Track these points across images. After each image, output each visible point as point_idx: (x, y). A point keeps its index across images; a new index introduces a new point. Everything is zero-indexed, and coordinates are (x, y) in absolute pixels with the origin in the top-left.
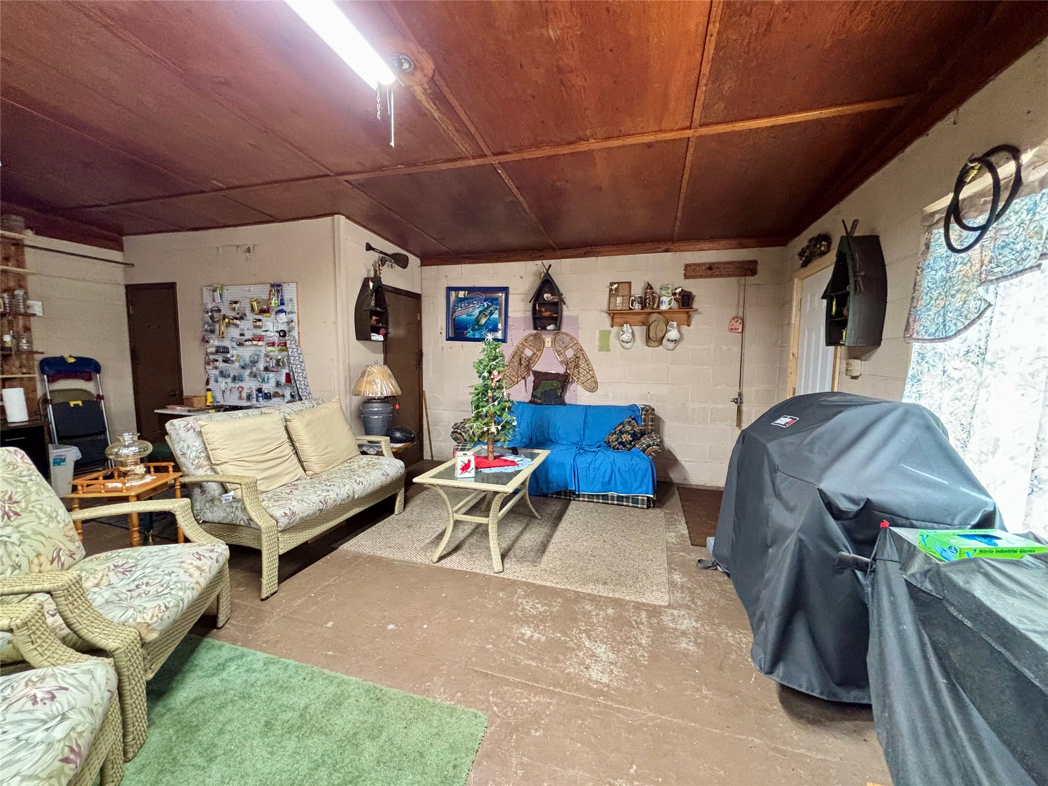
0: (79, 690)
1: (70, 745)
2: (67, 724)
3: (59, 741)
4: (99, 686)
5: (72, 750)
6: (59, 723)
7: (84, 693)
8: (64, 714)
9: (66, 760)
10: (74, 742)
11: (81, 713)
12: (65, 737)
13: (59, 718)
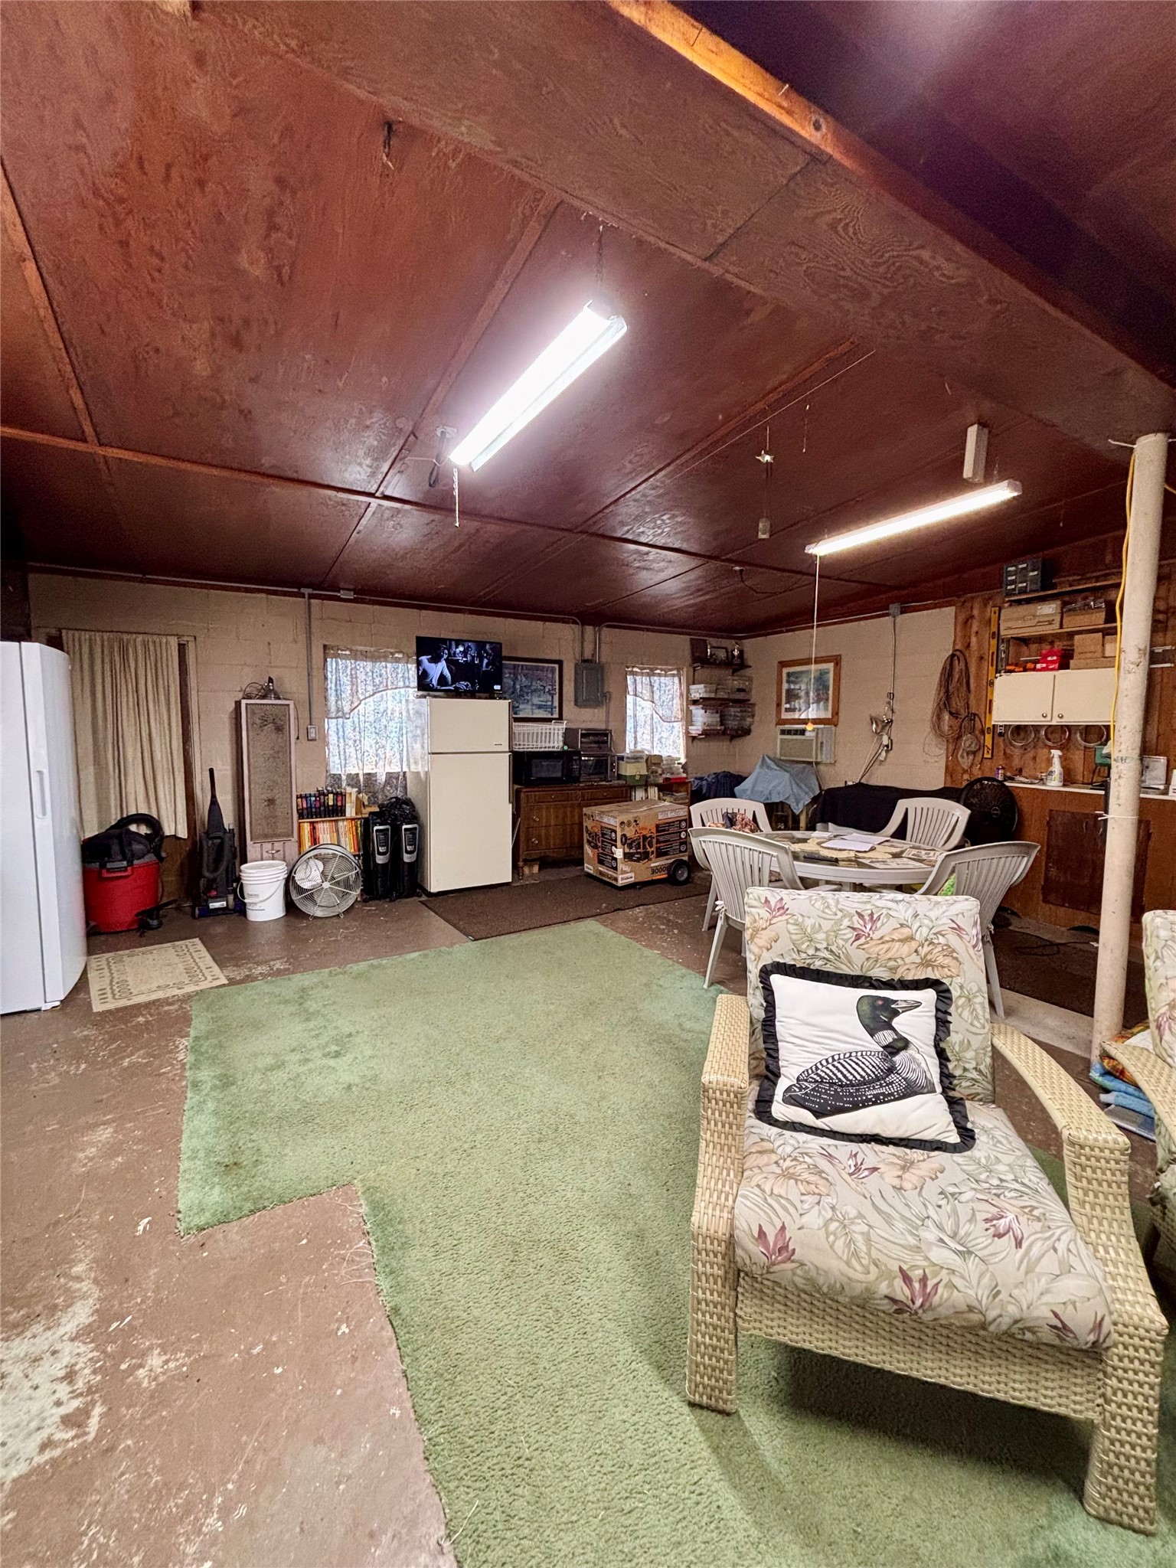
0: (1021, 1262)
1: (929, 1276)
2: (956, 1261)
3: (927, 1258)
4: (1047, 1291)
5: (924, 1280)
6: (956, 1252)
7: (1018, 1269)
8: (970, 1253)
9: (907, 1279)
10: (935, 1281)
11: (981, 1276)
12: (936, 1265)
13: (961, 1248)
